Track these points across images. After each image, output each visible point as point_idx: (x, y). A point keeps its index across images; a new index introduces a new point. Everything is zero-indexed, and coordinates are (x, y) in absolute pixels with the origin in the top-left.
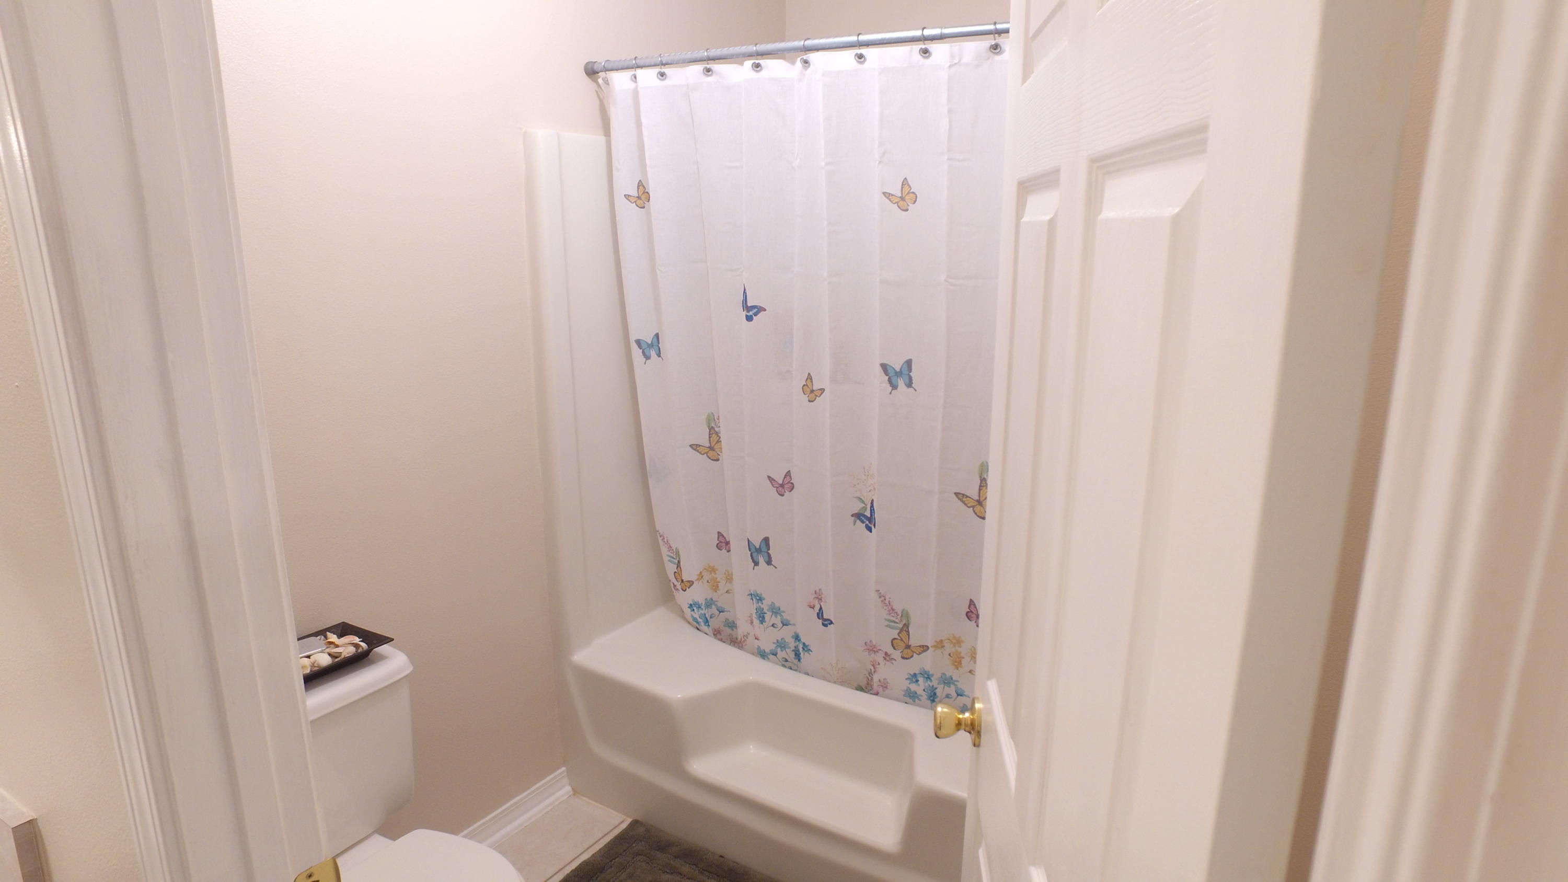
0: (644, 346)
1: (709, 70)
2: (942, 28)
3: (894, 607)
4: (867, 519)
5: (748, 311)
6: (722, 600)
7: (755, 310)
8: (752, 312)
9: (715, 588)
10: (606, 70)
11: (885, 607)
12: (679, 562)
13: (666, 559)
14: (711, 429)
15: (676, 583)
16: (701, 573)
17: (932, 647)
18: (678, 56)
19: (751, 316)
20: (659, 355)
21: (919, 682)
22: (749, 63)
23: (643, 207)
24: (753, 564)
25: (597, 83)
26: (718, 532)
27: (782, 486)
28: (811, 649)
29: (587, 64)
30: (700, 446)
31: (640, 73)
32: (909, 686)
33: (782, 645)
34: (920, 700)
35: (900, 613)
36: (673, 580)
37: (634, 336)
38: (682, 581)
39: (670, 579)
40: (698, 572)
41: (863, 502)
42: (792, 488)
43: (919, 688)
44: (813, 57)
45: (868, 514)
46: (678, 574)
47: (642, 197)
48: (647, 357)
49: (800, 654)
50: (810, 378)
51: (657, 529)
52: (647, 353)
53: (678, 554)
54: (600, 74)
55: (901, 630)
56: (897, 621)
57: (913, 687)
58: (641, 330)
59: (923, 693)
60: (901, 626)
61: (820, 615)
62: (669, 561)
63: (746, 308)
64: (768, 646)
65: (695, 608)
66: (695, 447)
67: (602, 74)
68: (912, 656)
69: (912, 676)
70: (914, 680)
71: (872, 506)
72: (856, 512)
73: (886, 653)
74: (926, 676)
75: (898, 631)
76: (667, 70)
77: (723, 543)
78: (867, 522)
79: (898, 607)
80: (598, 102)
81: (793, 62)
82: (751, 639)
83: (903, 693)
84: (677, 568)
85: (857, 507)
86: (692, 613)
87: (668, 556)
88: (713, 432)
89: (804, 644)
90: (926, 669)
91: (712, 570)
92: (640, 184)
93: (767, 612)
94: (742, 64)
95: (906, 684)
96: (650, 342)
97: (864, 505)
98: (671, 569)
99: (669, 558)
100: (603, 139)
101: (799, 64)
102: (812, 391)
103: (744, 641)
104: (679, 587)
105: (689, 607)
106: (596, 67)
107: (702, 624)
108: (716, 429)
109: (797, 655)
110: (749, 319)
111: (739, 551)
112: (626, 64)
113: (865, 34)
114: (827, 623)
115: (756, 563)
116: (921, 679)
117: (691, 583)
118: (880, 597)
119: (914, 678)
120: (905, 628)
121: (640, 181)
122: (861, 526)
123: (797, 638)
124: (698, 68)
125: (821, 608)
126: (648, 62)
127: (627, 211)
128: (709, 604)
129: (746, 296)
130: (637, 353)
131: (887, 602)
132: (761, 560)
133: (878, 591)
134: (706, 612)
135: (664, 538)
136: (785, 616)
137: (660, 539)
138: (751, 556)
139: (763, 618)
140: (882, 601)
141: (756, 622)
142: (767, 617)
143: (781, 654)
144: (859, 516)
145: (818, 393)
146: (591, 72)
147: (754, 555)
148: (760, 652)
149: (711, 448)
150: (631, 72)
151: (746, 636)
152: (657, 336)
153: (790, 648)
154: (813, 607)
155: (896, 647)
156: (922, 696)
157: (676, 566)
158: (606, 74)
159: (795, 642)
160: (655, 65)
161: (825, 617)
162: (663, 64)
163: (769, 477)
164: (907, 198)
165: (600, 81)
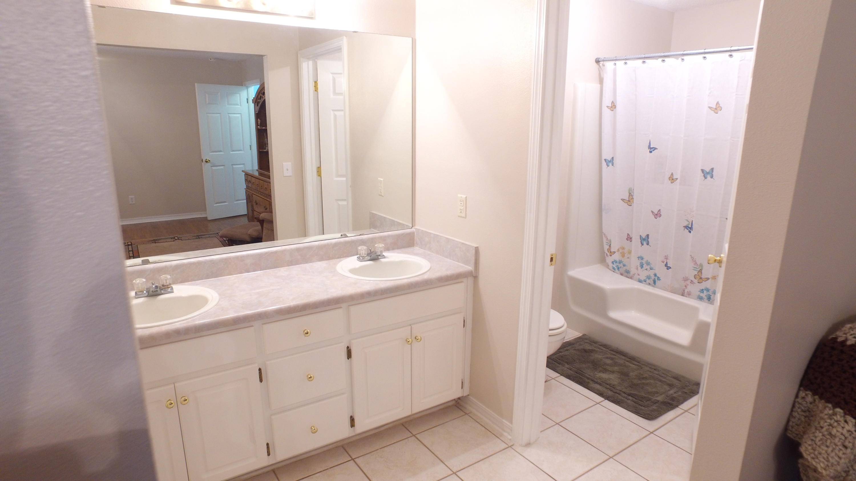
0: (607, 161)
1: (644, 62)
2: (739, 46)
3: (697, 262)
4: (689, 228)
5: (651, 149)
6: (625, 260)
7: (654, 149)
8: (652, 149)
9: (623, 256)
10: (604, 61)
11: (693, 262)
12: (610, 244)
13: (605, 243)
14: (630, 193)
15: (608, 253)
16: (619, 249)
17: (711, 278)
18: (632, 57)
19: (652, 151)
20: (613, 165)
21: (704, 293)
22: (660, 60)
23: (613, 111)
24: (641, 245)
25: (600, 66)
26: (628, 234)
27: (657, 215)
28: (661, 279)
29: (597, 58)
30: (625, 200)
31: (617, 62)
32: (700, 294)
33: (649, 277)
34: (703, 300)
35: (699, 265)
36: (606, 252)
37: (604, 157)
38: (611, 252)
39: (605, 252)
40: (618, 248)
41: (689, 222)
42: (660, 216)
43: (704, 295)
44: (685, 58)
45: (690, 226)
46: (609, 250)
47: (613, 107)
48: (608, 166)
49: (656, 281)
50: (672, 174)
51: (603, 231)
52: (608, 164)
53: (610, 241)
54: (601, 62)
55: (699, 272)
56: (698, 268)
57: (701, 295)
58: (607, 155)
59: (705, 297)
60: (699, 270)
61: (666, 265)
62: (606, 244)
63: (650, 148)
64: (643, 278)
65: (614, 263)
66: (623, 200)
67: (601, 63)
68: (702, 282)
69: (701, 290)
70: (702, 292)
71: (692, 223)
72: (685, 225)
73: (692, 281)
74: (707, 290)
75: (698, 272)
76: (628, 61)
77: (629, 238)
78: (689, 229)
79: (698, 263)
80: (599, 72)
81: (677, 59)
82: (636, 275)
83: (697, 297)
84: (609, 247)
85: (686, 224)
86: (613, 265)
87: (606, 242)
88: (630, 195)
89: (658, 277)
90: (708, 287)
91: (623, 248)
92: (613, 102)
93: (644, 264)
94: (657, 59)
95: (698, 293)
96: (610, 160)
97: (688, 223)
98: (606, 247)
99: (606, 243)
100: (599, 86)
101: (680, 59)
102: (673, 179)
103: (633, 277)
104: (609, 254)
105: (612, 263)
106: (600, 60)
107: (617, 269)
108: (632, 194)
109: (655, 282)
110: (651, 152)
111: (636, 240)
112: (612, 59)
113: (708, 49)
114: (668, 268)
115: (642, 244)
116: (705, 291)
117: (614, 252)
118: (691, 258)
119: (702, 291)
120: (700, 271)
121: (613, 101)
122: (687, 231)
123: (655, 275)
124: (641, 61)
125: (667, 263)
126: (620, 58)
127: (606, 112)
128: (620, 262)
129: (650, 144)
130: (604, 164)
131: (694, 260)
132: (645, 243)
133: (691, 255)
134: (619, 265)
135: (605, 235)
136: (652, 266)
137: (604, 235)
138: (641, 242)
139: (643, 266)
140: (692, 259)
141: (639, 268)
142: (644, 266)
143: (648, 281)
144: (686, 227)
145: (675, 180)
146: (598, 61)
147: (642, 241)
148: (639, 280)
149: (629, 201)
150: (614, 62)
151: (634, 275)
152: (613, 158)
153: (652, 279)
154: (663, 262)
155: (696, 278)
156: (704, 298)
157: (609, 246)
158: (604, 62)
159: (654, 277)
160: (623, 60)
161: (668, 266)
162: (626, 59)
163: (652, 211)
164: (718, 109)
165: (601, 65)
